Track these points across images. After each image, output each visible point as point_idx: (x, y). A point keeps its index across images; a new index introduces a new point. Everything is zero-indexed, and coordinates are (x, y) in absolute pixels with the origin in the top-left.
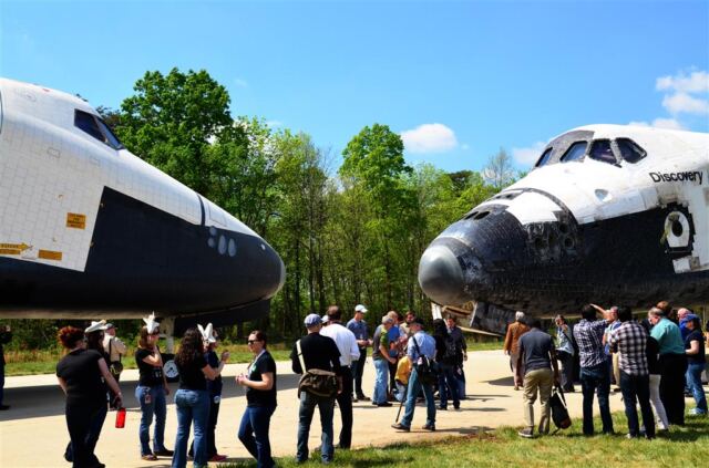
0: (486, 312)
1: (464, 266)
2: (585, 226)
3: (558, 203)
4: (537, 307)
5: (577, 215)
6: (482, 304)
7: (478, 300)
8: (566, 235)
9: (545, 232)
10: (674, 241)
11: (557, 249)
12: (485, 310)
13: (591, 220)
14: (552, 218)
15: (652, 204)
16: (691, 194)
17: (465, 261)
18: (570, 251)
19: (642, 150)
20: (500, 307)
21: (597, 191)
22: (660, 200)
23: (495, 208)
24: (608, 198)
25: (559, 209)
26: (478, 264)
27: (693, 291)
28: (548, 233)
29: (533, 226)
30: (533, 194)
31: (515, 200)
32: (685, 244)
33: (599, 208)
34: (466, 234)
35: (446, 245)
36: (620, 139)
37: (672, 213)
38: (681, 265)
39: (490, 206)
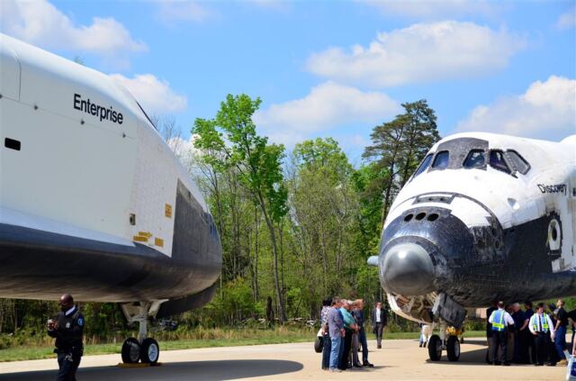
0: (445, 302)
1: (435, 262)
2: (506, 231)
3: (486, 209)
5: (501, 221)
6: (443, 296)
7: (441, 293)
8: (496, 239)
9: (484, 235)
10: (553, 245)
13: (510, 226)
14: (487, 224)
15: (542, 213)
16: (562, 203)
17: (435, 257)
18: (498, 253)
19: (527, 163)
20: (452, 297)
21: (508, 199)
22: (546, 209)
24: (517, 206)
25: (489, 215)
26: (444, 261)
29: (476, 229)
31: (452, 204)
32: (558, 248)
33: (513, 215)
34: (430, 234)
35: (418, 243)
36: (509, 151)
37: (552, 221)
38: (556, 266)
39: (432, 208)
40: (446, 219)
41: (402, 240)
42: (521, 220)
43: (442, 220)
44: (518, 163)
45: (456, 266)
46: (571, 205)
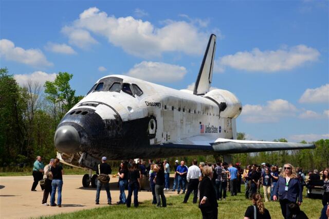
0: (86, 157)
1: (81, 136)
2: (124, 123)
3: (115, 111)
5: (122, 118)
6: (85, 154)
7: (83, 152)
8: (118, 126)
9: (111, 125)
10: (151, 131)
13: (126, 120)
14: (114, 118)
15: (146, 115)
16: (157, 112)
17: (81, 134)
18: (119, 133)
19: (141, 91)
20: (91, 155)
21: (128, 107)
22: (148, 114)
24: (132, 111)
25: (116, 114)
26: (86, 135)
27: (154, 152)
29: (107, 120)
31: (97, 107)
32: (154, 133)
33: (129, 115)
34: (81, 121)
35: (72, 126)
36: (133, 85)
37: (151, 120)
38: (152, 142)
39: (86, 109)
40: (92, 114)
41: (65, 124)
42: (134, 118)
43: (90, 115)
44: (137, 90)
45: (93, 139)
46: (163, 114)
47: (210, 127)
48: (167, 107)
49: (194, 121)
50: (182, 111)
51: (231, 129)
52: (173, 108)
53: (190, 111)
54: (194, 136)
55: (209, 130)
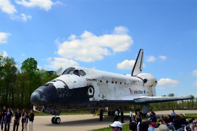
1: (41, 97)
2: (70, 90)
3: (65, 83)
4: (58, 108)
5: (69, 87)
6: (45, 106)
7: (44, 105)
8: (66, 91)
10: (90, 94)
11: (64, 94)
12: (46, 108)
13: (72, 88)
14: (63, 87)
15: (86, 85)
16: (95, 84)
18: (67, 95)
19: (85, 73)
20: (49, 107)
21: (74, 82)
22: (88, 85)
23: (51, 84)
25: (65, 85)
26: (45, 97)
27: (93, 105)
28: (62, 91)
29: (59, 89)
30: (60, 81)
31: (56, 82)
32: (92, 95)
33: (74, 86)
36: (81, 70)
37: (90, 88)
38: (91, 99)
39: (49, 83)
40: (51, 86)
42: (77, 87)
43: (49, 86)
44: (83, 73)
45: (49, 99)
46: (98, 84)
47: (137, 91)
48: (102, 81)
49: (124, 88)
50: (114, 83)
51: (152, 91)
52: (107, 82)
53: (121, 83)
54: (125, 96)
55: (136, 92)
